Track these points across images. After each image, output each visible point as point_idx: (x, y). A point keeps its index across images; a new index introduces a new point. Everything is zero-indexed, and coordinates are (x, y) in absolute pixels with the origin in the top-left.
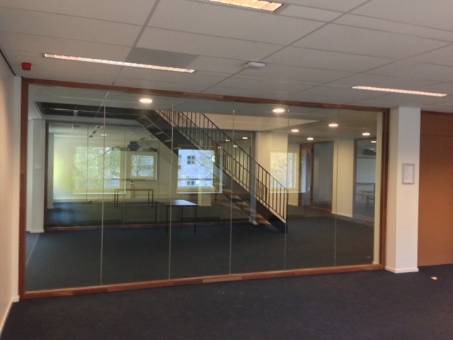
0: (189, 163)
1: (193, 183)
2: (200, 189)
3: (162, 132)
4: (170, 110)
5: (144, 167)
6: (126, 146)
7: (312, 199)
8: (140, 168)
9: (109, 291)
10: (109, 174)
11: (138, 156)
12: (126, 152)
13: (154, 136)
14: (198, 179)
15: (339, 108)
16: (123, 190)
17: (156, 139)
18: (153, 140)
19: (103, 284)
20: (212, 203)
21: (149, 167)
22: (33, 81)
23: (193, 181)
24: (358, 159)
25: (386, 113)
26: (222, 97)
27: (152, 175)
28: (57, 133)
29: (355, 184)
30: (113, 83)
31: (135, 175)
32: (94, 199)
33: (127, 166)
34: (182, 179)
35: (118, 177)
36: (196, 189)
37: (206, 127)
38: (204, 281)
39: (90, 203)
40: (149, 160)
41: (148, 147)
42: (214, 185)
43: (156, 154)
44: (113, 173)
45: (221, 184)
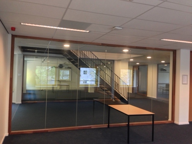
0: (84, 74)
1: (86, 82)
2: (89, 85)
3: (73, 60)
4: (77, 50)
5: (65, 75)
6: (58, 66)
7: (138, 90)
8: (63, 76)
9: (49, 131)
10: (50, 78)
11: (63, 71)
12: (58, 69)
13: (70, 62)
14: (88, 81)
15: (153, 50)
16: (56, 85)
17: (71, 63)
18: (69, 63)
19: (46, 128)
20: (94, 91)
21: (67, 75)
22: (17, 36)
23: (86, 81)
24: (159, 73)
25: (175, 52)
26: (101, 44)
27: (68, 79)
28: (28, 61)
29: (158, 84)
30: (53, 37)
31: (61, 79)
32: (44, 89)
33: (58, 75)
34: (81, 81)
35: (54, 79)
36: (88, 85)
37: (93, 58)
38: (92, 128)
39: (42, 90)
40: (68, 72)
41: (67, 67)
42: (95, 83)
43: (70, 69)
44: (52, 78)
45: (99, 83)
